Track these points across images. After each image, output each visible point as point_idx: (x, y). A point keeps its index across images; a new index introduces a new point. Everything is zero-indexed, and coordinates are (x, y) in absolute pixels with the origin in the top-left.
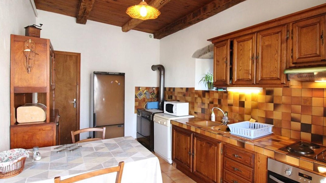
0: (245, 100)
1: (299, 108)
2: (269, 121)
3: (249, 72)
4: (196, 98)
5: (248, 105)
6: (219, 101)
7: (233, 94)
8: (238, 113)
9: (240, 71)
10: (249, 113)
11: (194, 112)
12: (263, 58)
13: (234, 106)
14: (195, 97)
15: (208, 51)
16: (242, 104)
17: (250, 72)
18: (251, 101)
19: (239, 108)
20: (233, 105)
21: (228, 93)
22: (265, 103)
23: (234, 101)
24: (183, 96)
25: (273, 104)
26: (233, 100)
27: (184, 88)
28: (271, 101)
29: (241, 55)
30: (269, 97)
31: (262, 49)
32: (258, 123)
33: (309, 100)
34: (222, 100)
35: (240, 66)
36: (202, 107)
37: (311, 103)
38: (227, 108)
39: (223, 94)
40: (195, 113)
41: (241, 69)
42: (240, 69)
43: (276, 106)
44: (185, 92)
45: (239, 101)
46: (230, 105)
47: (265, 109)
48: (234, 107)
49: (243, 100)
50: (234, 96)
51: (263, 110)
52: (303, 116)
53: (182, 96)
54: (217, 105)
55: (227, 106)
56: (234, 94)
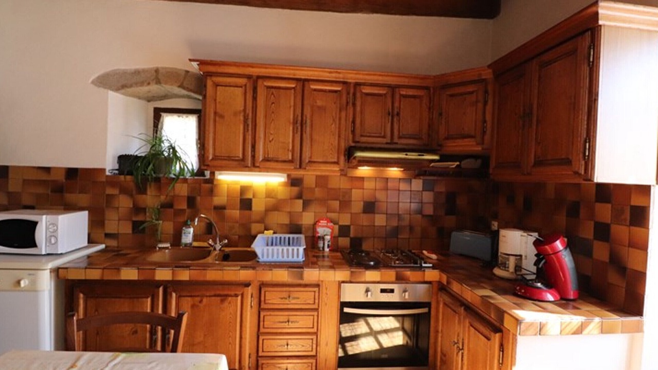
0: (254, 197)
1: (336, 204)
2: (295, 229)
3: (289, 147)
4: (110, 198)
5: (258, 206)
6: (191, 201)
7: (226, 186)
8: (237, 222)
9: (270, 142)
10: (261, 221)
11: (103, 235)
12: (313, 125)
13: (229, 209)
14: (108, 195)
15: (154, 81)
16: (246, 204)
17: (291, 148)
18: (264, 197)
19: (240, 212)
20: (227, 208)
21: (215, 183)
22: (289, 201)
23: (227, 200)
24: (52, 192)
25: (301, 201)
26: (228, 197)
27: (54, 168)
28: (299, 196)
29: (273, 112)
30: (295, 190)
31: (312, 112)
32: (278, 236)
33: (348, 192)
34: (199, 198)
35: (271, 134)
36: (134, 219)
37: (350, 196)
38: (213, 213)
39: (200, 185)
40: (107, 235)
41: (273, 139)
42: (271, 139)
43: (306, 204)
44: (64, 181)
45: (241, 199)
46: (220, 209)
47: (289, 210)
48: (230, 211)
49: (249, 196)
50: (228, 188)
51: (286, 212)
52: (342, 215)
53: (49, 192)
54: (185, 210)
55: (213, 210)
56: (228, 184)
